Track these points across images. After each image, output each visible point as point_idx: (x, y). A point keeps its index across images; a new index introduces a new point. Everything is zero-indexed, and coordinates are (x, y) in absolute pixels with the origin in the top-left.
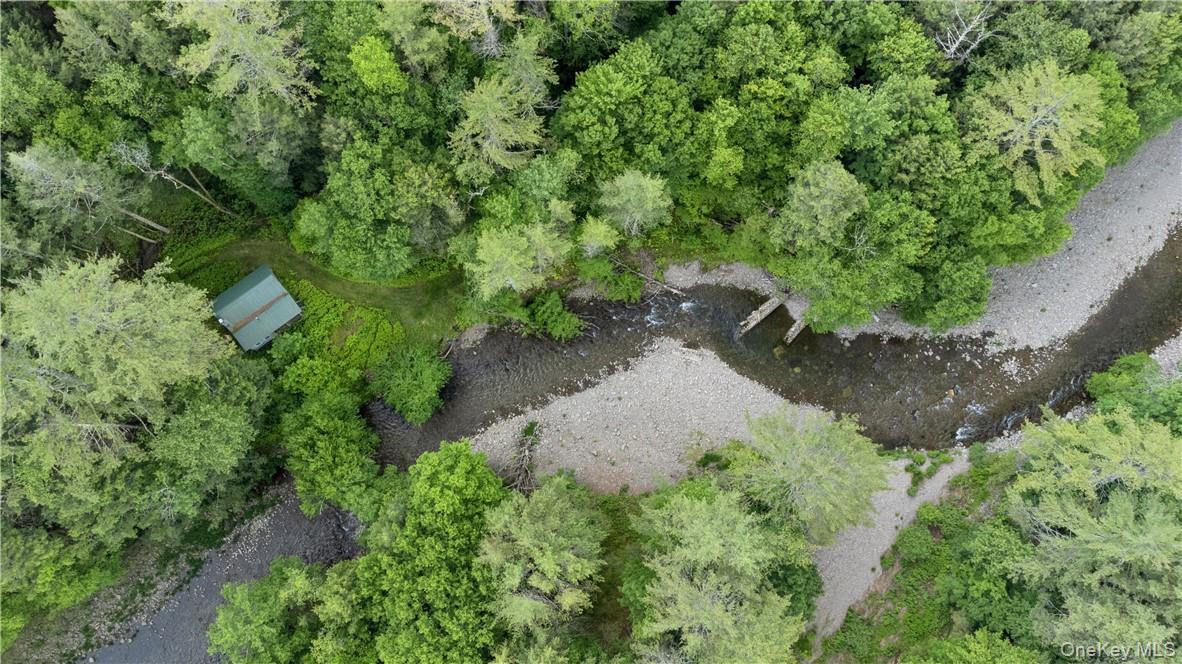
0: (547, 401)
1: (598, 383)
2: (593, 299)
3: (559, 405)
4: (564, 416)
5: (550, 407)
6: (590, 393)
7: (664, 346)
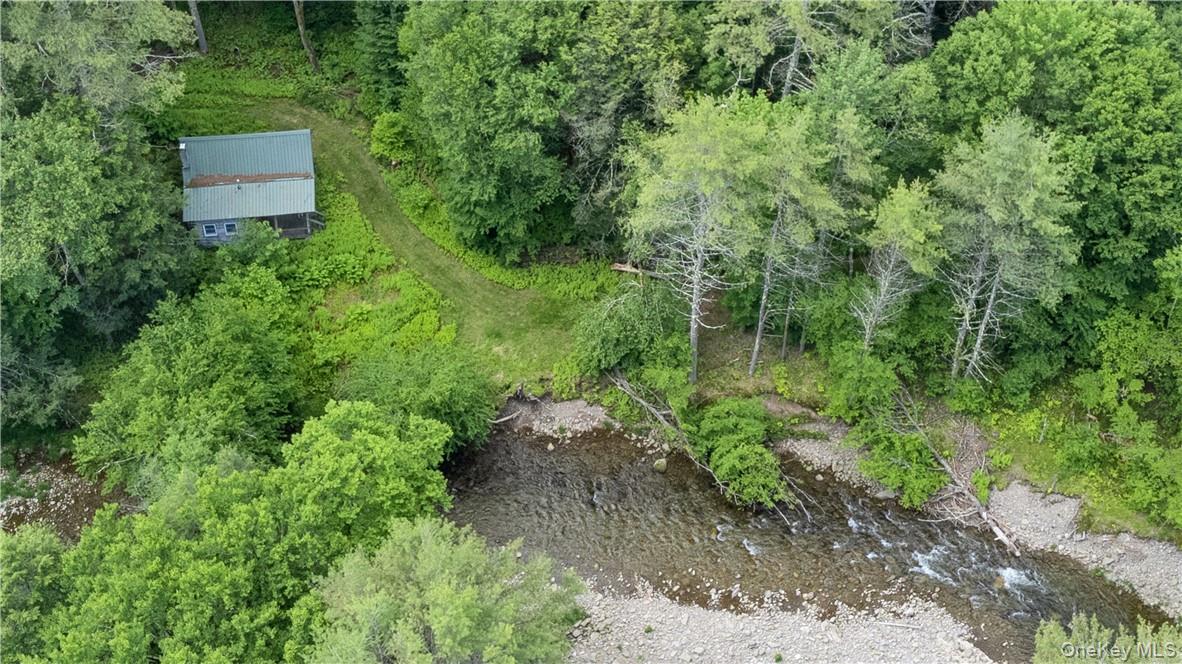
0: (632, 591)
1: (750, 612)
2: (828, 472)
3: (651, 608)
4: (649, 630)
5: (632, 605)
6: (726, 620)
7: (925, 620)
